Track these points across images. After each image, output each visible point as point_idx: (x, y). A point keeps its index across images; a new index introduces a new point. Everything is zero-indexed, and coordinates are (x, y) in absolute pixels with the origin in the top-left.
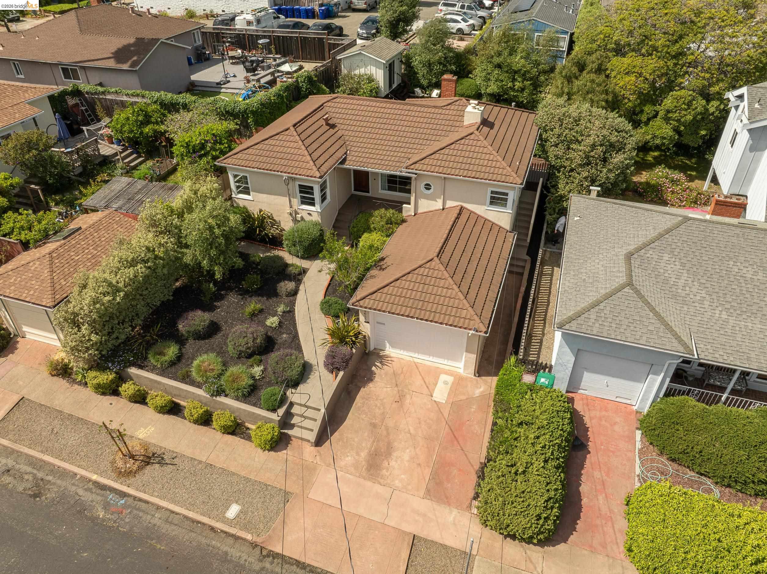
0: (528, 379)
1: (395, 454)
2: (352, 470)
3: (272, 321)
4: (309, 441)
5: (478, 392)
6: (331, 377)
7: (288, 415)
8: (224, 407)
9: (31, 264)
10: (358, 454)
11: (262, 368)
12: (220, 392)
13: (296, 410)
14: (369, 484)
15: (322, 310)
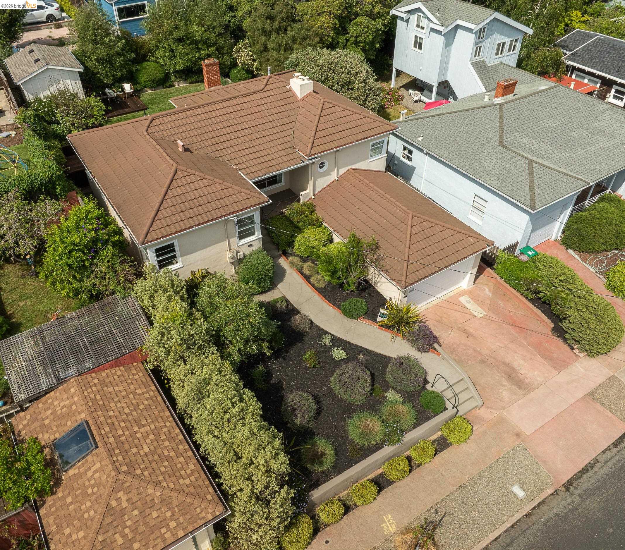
1: (515, 366)
2: (515, 397)
3: (338, 354)
4: (475, 407)
5: (488, 293)
8: (414, 442)
10: (504, 386)
11: (392, 390)
12: (402, 433)
15: (351, 317)
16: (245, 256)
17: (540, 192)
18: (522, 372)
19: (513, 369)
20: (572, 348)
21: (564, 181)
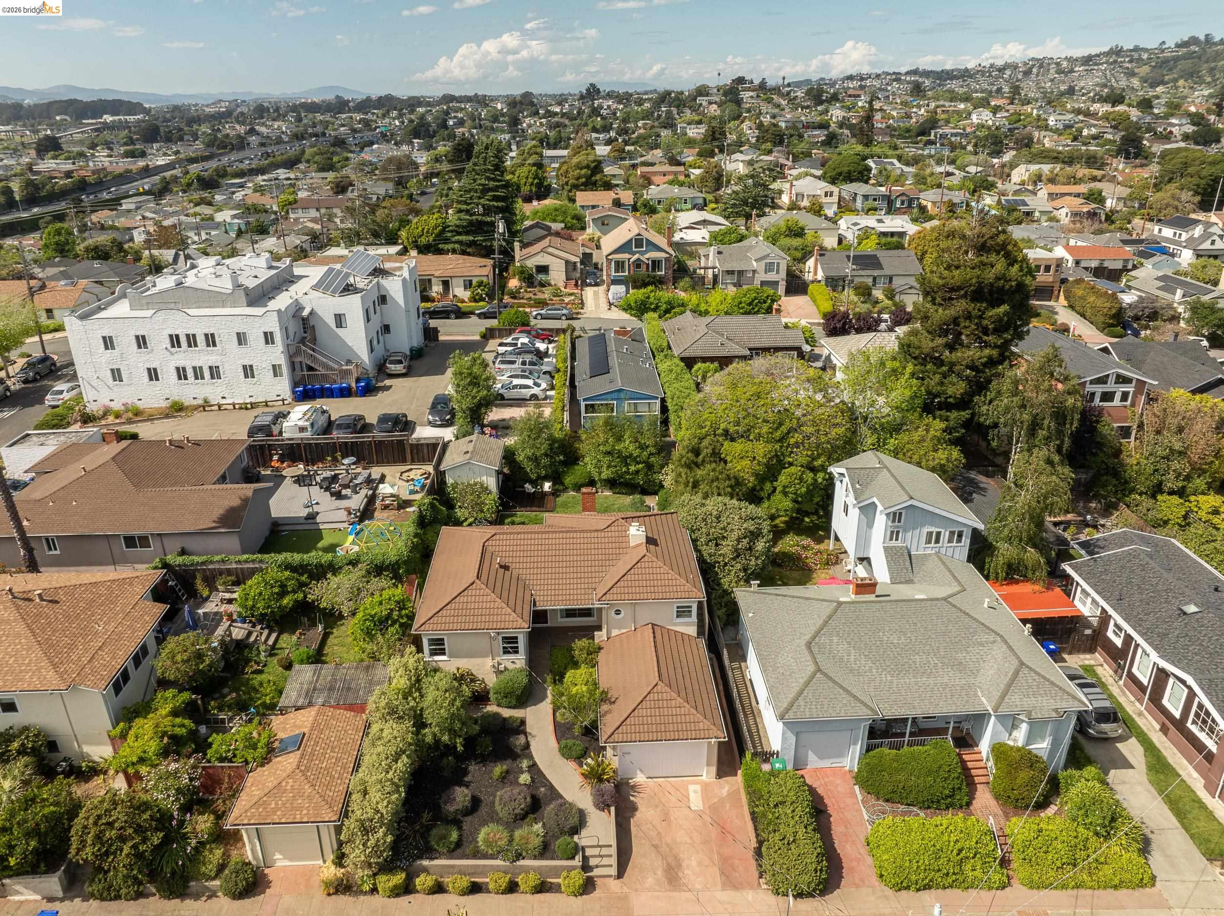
0: (766, 767)
1: (684, 864)
2: (657, 887)
3: (524, 778)
4: (610, 876)
5: (724, 792)
6: (604, 815)
7: (585, 859)
8: (527, 870)
9: (284, 784)
10: (655, 874)
11: (540, 825)
12: (519, 856)
13: (589, 852)
14: (675, 894)
15: (563, 755)
16: (506, 669)
17: (802, 703)
18: (686, 872)
19: (680, 866)
20: (761, 877)
21: (845, 702)
